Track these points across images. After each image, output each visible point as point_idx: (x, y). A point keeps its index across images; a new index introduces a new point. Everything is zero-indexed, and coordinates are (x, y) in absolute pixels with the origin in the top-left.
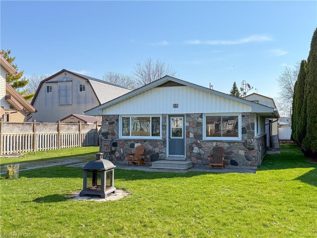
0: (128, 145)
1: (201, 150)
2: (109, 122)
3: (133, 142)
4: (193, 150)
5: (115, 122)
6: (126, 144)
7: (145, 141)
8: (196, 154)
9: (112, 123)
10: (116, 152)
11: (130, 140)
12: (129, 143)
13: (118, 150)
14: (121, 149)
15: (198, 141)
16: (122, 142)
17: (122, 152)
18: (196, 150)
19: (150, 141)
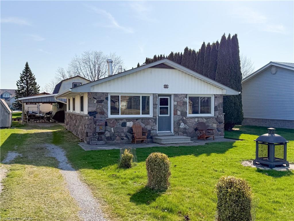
0: (119, 124)
1: (186, 125)
2: (97, 100)
3: (125, 121)
4: (180, 126)
5: (104, 100)
6: (117, 123)
7: (137, 119)
8: (183, 129)
9: (101, 101)
10: (107, 132)
11: (121, 119)
12: (121, 122)
13: (109, 130)
14: (112, 129)
15: (184, 118)
16: (113, 121)
17: (113, 131)
18: (182, 125)
19: (142, 119)
